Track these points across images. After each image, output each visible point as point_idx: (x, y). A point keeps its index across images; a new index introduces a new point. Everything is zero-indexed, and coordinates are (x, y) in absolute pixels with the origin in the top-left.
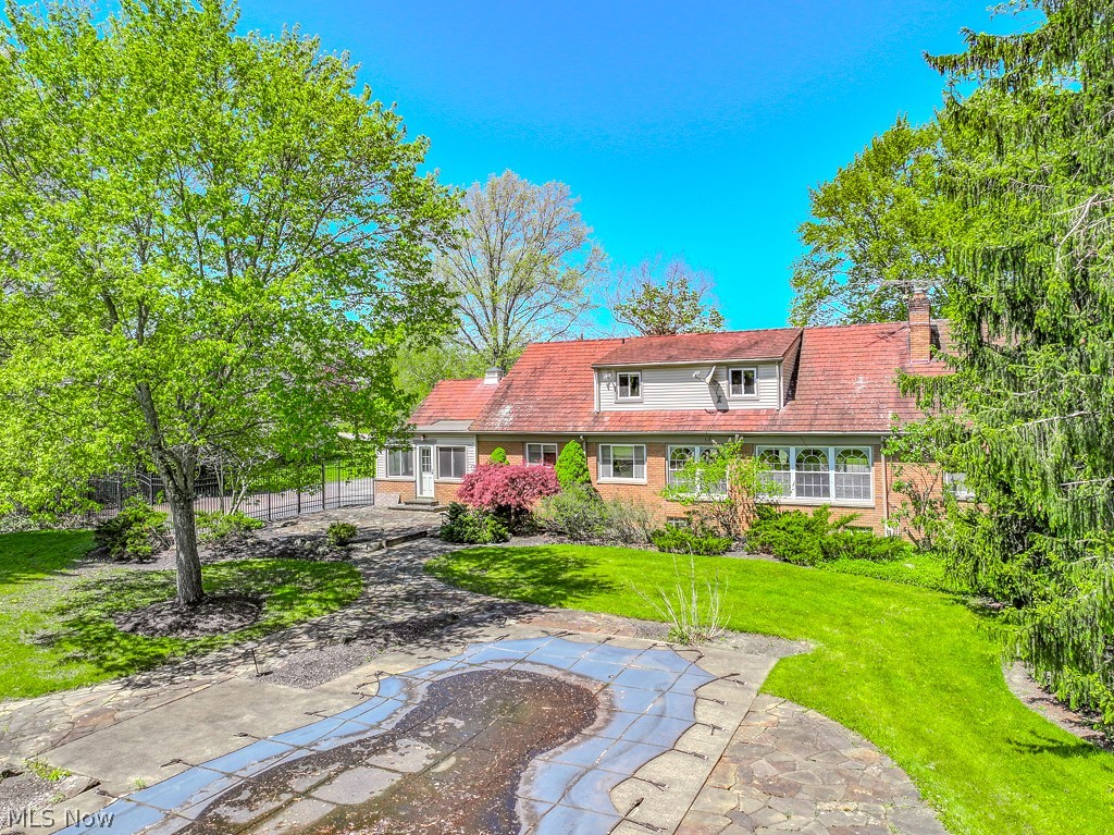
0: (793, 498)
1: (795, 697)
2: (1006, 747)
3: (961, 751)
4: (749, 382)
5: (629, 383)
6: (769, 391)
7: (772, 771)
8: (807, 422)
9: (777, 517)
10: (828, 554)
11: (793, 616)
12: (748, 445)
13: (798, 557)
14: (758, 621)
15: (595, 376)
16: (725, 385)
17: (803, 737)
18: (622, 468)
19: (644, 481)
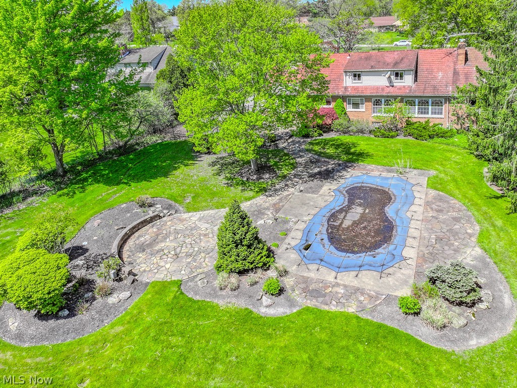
0: (416, 115)
1: (436, 189)
2: (485, 198)
3: (475, 199)
4: (401, 77)
5: (357, 76)
6: (408, 80)
7: (436, 207)
8: (422, 91)
9: (413, 124)
10: (431, 137)
11: (426, 163)
12: (402, 99)
13: (421, 138)
14: (418, 165)
15: (344, 74)
16: (393, 77)
17: (441, 199)
18: (356, 105)
19: (364, 110)
